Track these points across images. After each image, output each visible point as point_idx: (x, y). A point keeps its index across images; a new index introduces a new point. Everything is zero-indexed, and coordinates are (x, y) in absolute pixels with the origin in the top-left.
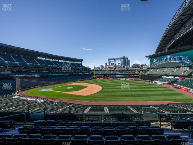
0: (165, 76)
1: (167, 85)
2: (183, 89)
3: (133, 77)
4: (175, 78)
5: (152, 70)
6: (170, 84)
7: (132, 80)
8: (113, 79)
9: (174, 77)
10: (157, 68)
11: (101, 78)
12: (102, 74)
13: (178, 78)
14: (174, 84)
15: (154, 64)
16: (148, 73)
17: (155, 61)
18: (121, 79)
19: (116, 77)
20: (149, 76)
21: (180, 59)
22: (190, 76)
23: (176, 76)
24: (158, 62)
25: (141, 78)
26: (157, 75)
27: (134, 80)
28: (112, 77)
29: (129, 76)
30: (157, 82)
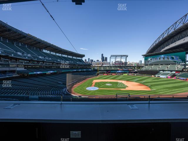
0: (161, 71)
1: (170, 78)
3: (132, 73)
5: (146, 67)
6: (172, 77)
7: (134, 75)
8: (116, 74)
10: (151, 65)
13: (175, 72)
14: (178, 77)
16: (144, 69)
17: (150, 59)
18: (124, 74)
20: (147, 71)
22: (182, 71)
23: (171, 71)
24: (152, 60)
25: (140, 73)
26: (156, 71)
27: (137, 75)
28: (114, 73)
29: (128, 71)
30: (159, 75)
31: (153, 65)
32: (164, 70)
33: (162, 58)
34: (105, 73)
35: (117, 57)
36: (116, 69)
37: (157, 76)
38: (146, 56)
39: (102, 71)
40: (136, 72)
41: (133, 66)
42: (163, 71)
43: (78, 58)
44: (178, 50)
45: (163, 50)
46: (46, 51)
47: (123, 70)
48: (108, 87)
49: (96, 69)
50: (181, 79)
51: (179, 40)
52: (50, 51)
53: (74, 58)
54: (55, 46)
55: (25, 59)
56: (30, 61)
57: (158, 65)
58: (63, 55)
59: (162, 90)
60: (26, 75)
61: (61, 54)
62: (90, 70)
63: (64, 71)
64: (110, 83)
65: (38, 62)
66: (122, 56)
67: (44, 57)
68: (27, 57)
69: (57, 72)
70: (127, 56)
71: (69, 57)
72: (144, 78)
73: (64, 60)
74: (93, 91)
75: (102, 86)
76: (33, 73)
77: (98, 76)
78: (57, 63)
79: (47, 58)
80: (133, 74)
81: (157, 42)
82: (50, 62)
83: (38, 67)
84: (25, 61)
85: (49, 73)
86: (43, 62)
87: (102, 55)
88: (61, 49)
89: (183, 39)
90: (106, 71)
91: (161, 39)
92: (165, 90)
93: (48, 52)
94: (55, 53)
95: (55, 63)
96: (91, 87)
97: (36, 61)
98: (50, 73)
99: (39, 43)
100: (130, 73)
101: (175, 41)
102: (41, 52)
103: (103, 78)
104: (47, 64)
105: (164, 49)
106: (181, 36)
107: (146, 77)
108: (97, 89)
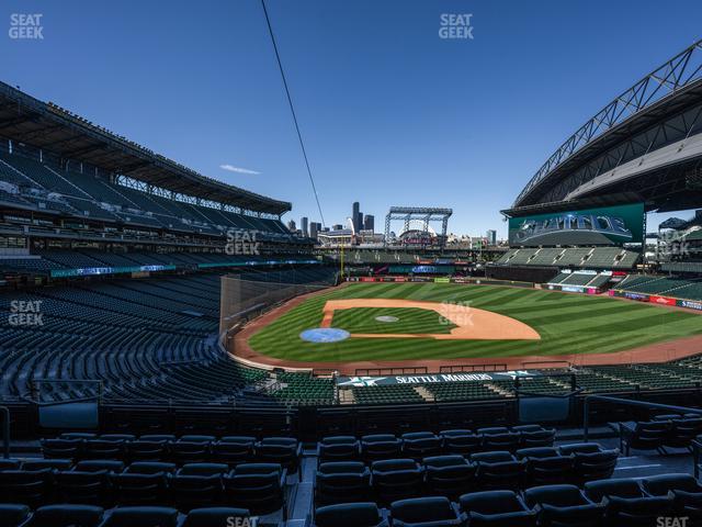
0: (567, 268)
1: (597, 293)
2: (660, 300)
3: (464, 274)
4: (602, 274)
5: (516, 253)
7: (475, 282)
8: (410, 280)
9: (598, 272)
10: (533, 247)
11: (366, 279)
12: (365, 264)
13: (610, 273)
14: (621, 291)
15: (522, 236)
16: (506, 260)
17: (527, 226)
18: (438, 280)
19: (414, 274)
20: (519, 269)
21: (603, 225)
23: (599, 270)
24: (535, 231)
25: (492, 276)
26: (547, 268)
27: (482, 282)
28: (400, 274)
29: (453, 269)
30: (559, 284)
31: (537, 247)
32: (576, 264)
33: (567, 222)
34: (367, 275)
35: (412, 216)
36: (408, 259)
37: (551, 288)
38: (515, 216)
39: (359, 265)
40: (479, 273)
41: (469, 251)
42: (573, 268)
43: (264, 216)
44: (620, 196)
45: (570, 196)
46: (133, 181)
47: (433, 265)
48: (385, 328)
49: (335, 257)
50: (632, 299)
51: (624, 161)
52: (149, 183)
53: (248, 213)
54: (170, 164)
55: (35, 213)
56: (56, 219)
57: (555, 247)
58: (204, 203)
59: (580, 338)
60: (38, 281)
61: (193, 199)
62: (312, 262)
63: (206, 266)
64: (391, 311)
65: (96, 225)
66: (430, 212)
67: (125, 206)
68: (42, 201)
69: (178, 270)
70: (450, 214)
71: (228, 209)
72: (508, 292)
73: (208, 222)
74: (329, 344)
75: (361, 325)
76: (71, 273)
77: (343, 284)
78: (179, 234)
79: (136, 211)
80: (469, 278)
81: (553, 166)
82: (148, 229)
83: (96, 245)
84: (36, 222)
85: (142, 275)
86: (120, 226)
87: (356, 206)
88: (194, 175)
89: (639, 160)
90: (372, 265)
91: (566, 156)
92: (587, 337)
93: (142, 186)
94: (168, 193)
95: (169, 232)
96: (319, 330)
97: (85, 221)
98: (148, 274)
99: (102, 145)
100: (457, 274)
101: (612, 167)
102: (109, 184)
103: (360, 294)
104: (133, 236)
105: (576, 193)
106: (630, 149)
107: (513, 288)
108: (344, 335)
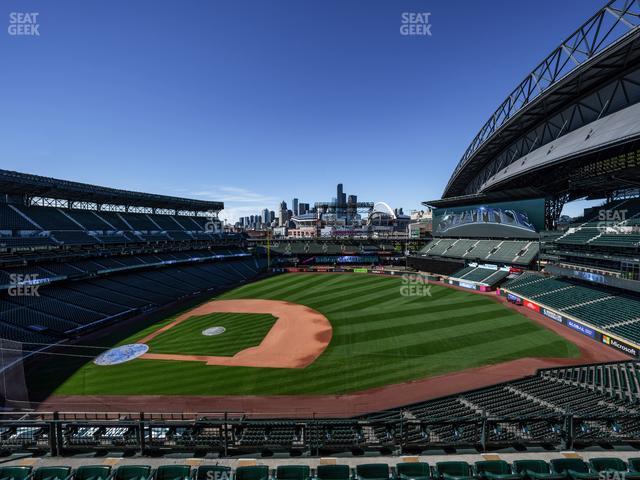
0: (474, 261)
1: (487, 291)
2: (530, 305)
4: (502, 269)
5: (438, 242)
6: (493, 288)
7: (389, 273)
8: (331, 270)
9: (499, 266)
10: (452, 238)
11: (291, 270)
12: (293, 255)
13: (507, 269)
14: (506, 291)
15: (443, 226)
16: (427, 250)
17: (447, 218)
18: (357, 270)
19: (339, 264)
20: (433, 260)
21: (510, 218)
22: (532, 265)
24: (454, 221)
26: (456, 261)
27: (397, 274)
28: (326, 264)
29: (376, 259)
30: (459, 280)
32: (482, 258)
33: (480, 214)
34: (293, 266)
36: (335, 249)
37: (451, 282)
38: (438, 207)
39: (287, 256)
40: (401, 263)
42: (480, 261)
43: (201, 214)
45: (483, 187)
46: (50, 200)
52: (70, 200)
58: (132, 209)
62: (241, 255)
70: (372, 207)
90: (300, 256)
91: (474, 150)
93: (62, 203)
